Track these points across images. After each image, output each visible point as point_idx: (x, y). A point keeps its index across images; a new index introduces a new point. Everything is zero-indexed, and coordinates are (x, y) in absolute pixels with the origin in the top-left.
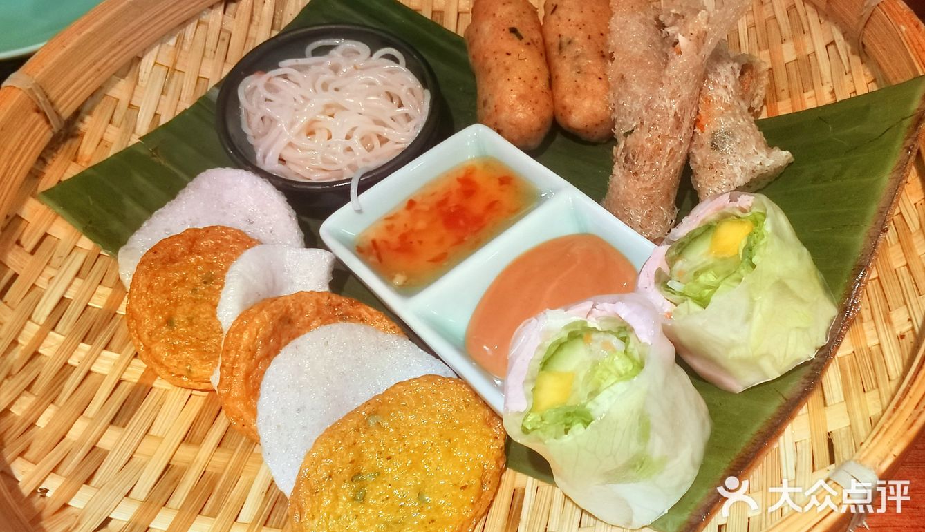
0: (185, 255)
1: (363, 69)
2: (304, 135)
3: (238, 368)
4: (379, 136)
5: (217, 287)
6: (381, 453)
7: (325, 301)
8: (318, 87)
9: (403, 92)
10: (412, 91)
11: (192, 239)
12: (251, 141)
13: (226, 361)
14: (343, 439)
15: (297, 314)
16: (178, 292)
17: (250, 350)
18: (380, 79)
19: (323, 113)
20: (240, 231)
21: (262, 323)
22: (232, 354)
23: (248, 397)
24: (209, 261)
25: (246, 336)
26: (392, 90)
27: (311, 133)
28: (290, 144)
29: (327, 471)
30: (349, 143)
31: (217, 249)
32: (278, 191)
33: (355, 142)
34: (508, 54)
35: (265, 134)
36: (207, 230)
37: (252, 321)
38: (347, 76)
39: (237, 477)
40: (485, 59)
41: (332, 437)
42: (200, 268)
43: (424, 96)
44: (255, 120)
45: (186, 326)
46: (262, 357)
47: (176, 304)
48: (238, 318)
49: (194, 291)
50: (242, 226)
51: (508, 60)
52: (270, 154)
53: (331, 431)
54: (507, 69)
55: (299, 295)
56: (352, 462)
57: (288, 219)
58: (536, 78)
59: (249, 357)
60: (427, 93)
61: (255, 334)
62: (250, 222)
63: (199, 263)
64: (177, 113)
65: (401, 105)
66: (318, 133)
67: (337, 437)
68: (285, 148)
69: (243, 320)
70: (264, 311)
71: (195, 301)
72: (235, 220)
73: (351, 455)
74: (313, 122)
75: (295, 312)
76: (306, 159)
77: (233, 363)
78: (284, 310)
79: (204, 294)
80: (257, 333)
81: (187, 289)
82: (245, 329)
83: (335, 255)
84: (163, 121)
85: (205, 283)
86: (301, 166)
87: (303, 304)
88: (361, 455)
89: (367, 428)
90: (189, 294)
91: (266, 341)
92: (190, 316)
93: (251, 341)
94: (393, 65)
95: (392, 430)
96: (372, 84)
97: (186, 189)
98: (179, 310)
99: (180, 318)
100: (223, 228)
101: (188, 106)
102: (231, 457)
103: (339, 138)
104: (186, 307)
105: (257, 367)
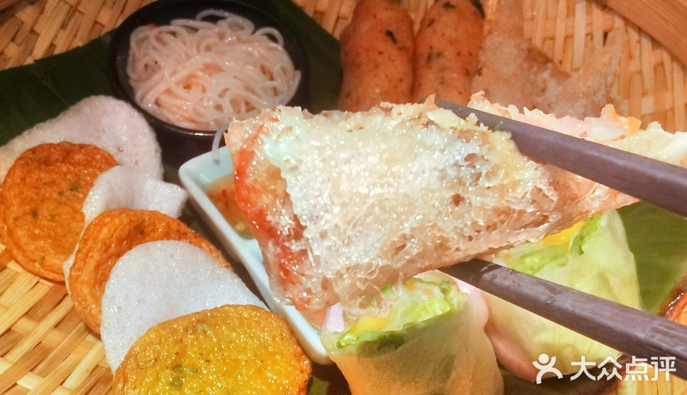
0: (59, 162)
1: (244, 42)
2: (181, 86)
3: (92, 257)
4: (247, 103)
5: (81, 195)
6: (201, 355)
7: (174, 226)
8: (202, 48)
9: (276, 69)
10: (284, 70)
11: (67, 151)
12: (133, 83)
13: (83, 248)
14: (172, 334)
15: (150, 229)
16: (48, 192)
17: (105, 244)
18: (259, 52)
19: (201, 70)
20: (109, 155)
21: (121, 224)
22: (90, 243)
23: (95, 284)
24: (78, 173)
25: (105, 230)
26: (268, 65)
27: (188, 87)
28: (168, 92)
29: (154, 355)
30: (220, 101)
31: (87, 164)
32: (150, 127)
33: (226, 103)
34: (380, 53)
35: (147, 79)
36: (82, 146)
37: (112, 220)
38: (230, 43)
39: (67, 354)
40: (358, 54)
41: (164, 329)
42: (69, 177)
43: (294, 76)
44: (140, 66)
45: (49, 221)
46: (113, 254)
47: (43, 200)
48: (100, 215)
49: (61, 194)
50: (112, 151)
51: (380, 59)
52: (149, 96)
53: (164, 325)
54: (377, 66)
55: (154, 214)
56: (177, 354)
57: (154, 153)
58: (401, 80)
59: (103, 250)
60: (298, 75)
61: (112, 231)
62: (120, 150)
63: (69, 172)
64: (71, 48)
65: (272, 79)
66: (194, 88)
67: (168, 330)
68: (162, 94)
69: (105, 217)
70: (124, 215)
71: (60, 203)
72: (106, 144)
73: (177, 349)
74: (192, 76)
75: (149, 227)
76: (179, 107)
77: (89, 251)
78: (140, 221)
79: (68, 199)
80: (115, 232)
81: (55, 191)
82: (105, 224)
83: (188, 193)
84: (57, 51)
85: (71, 190)
86: (173, 113)
87: (156, 222)
88: (185, 352)
89: (195, 332)
90: (55, 195)
91: (120, 242)
92: (53, 213)
93: (109, 236)
94: (273, 44)
95: (215, 340)
96: (250, 54)
97: (68, 111)
98: (45, 205)
99: (44, 212)
100: (96, 148)
101: (81, 44)
102: (65, 338)
103: (212, 95)
104: (52, 206)
105: (107, 261)
